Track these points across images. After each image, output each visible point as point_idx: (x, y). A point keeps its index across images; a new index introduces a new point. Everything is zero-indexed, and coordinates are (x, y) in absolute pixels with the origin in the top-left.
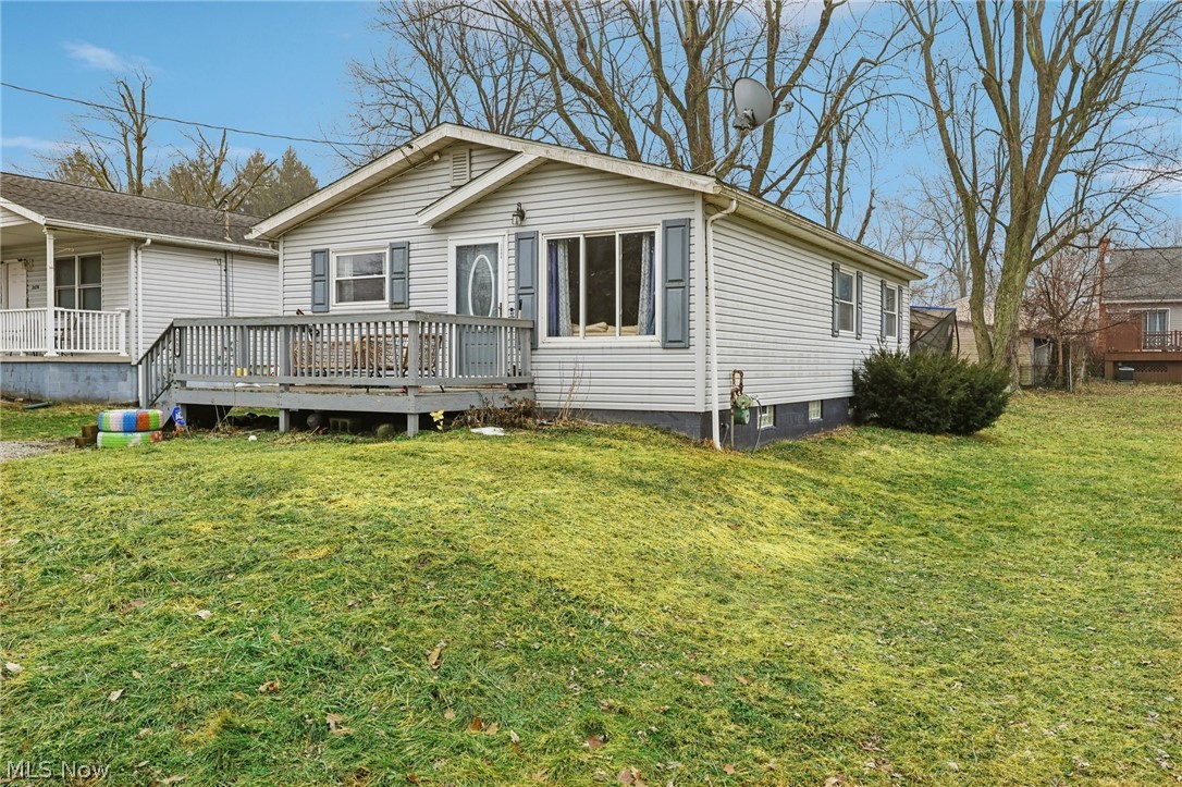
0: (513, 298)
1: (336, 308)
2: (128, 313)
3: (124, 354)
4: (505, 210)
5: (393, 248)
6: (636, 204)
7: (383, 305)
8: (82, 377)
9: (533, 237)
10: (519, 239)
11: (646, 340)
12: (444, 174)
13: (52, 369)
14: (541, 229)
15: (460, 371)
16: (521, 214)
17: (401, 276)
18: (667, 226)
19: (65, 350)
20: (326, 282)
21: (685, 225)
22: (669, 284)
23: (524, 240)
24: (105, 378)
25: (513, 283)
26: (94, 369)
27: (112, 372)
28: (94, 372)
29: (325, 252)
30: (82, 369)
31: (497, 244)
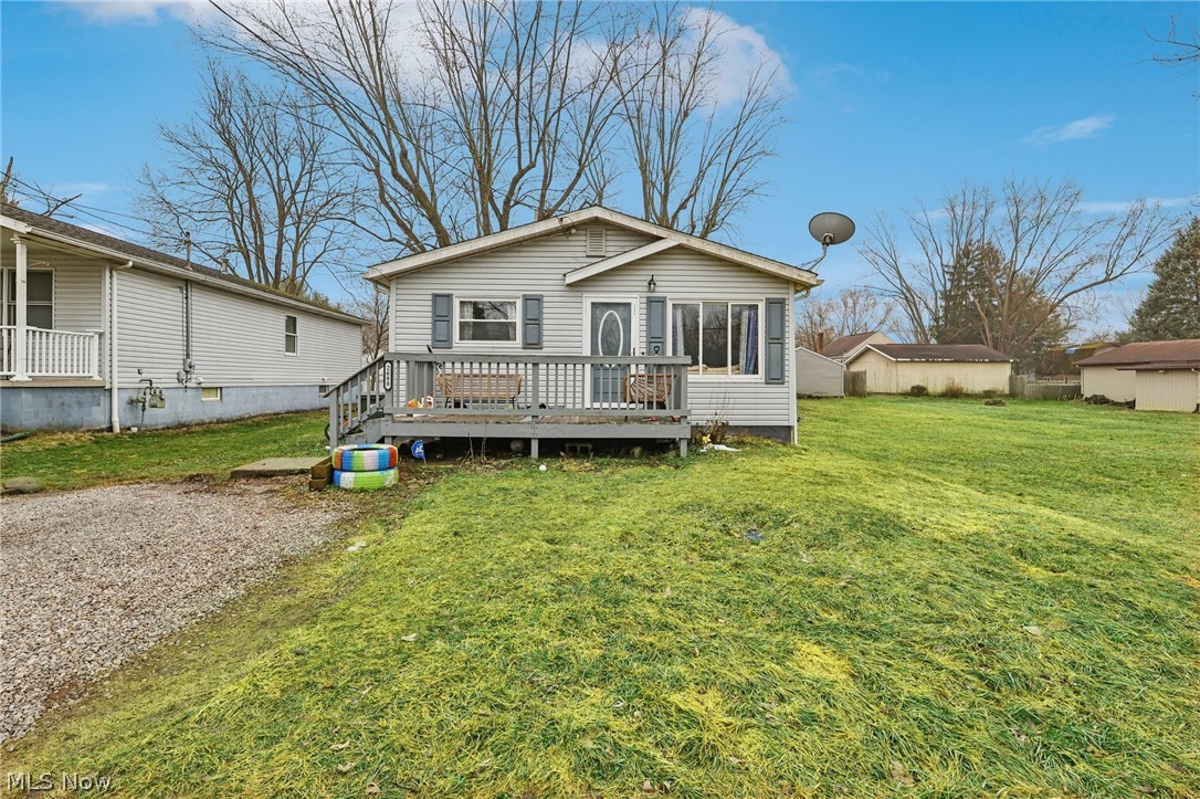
0: (644, 345)
1: (461, 346)
2: (101, 335)
3: (97, 378)
4: (639, 279)
5: (526, 299)
6: (746, 285)
7: (514, 346)
8: (57, 402)
9: (663, 301)
10: (650, 301)
11: (751, 378)
12: (579, 246)
13: (25, 396)
14: (669, 296)
15: (595, 397)
16: (651, 282)
17: (534, 322)
18: (769, 302)
19: (37, 373)
20: (450, 322)
21: (782, 302)
22: (770, 340)
23: (655, 304)
24: (80, 404)
25: (644, 334)
26: (69, 394)
27: (86, 397)
28: (69, 397)
29: (449, 296)
30: (57, 394)
31: (630, 304)
